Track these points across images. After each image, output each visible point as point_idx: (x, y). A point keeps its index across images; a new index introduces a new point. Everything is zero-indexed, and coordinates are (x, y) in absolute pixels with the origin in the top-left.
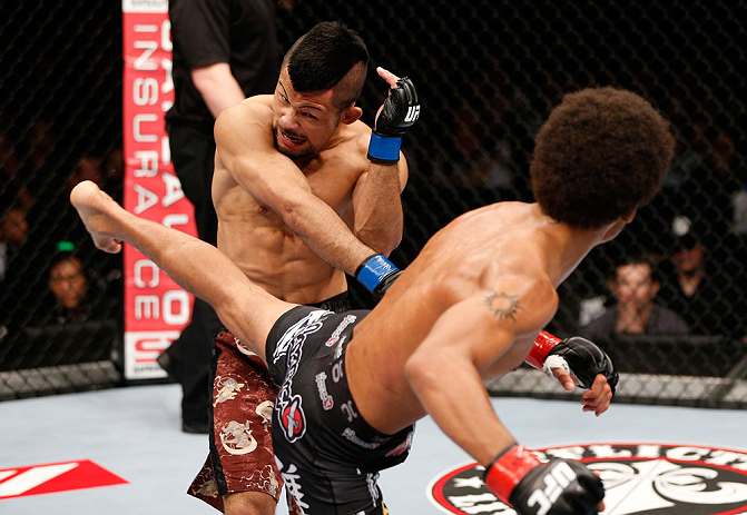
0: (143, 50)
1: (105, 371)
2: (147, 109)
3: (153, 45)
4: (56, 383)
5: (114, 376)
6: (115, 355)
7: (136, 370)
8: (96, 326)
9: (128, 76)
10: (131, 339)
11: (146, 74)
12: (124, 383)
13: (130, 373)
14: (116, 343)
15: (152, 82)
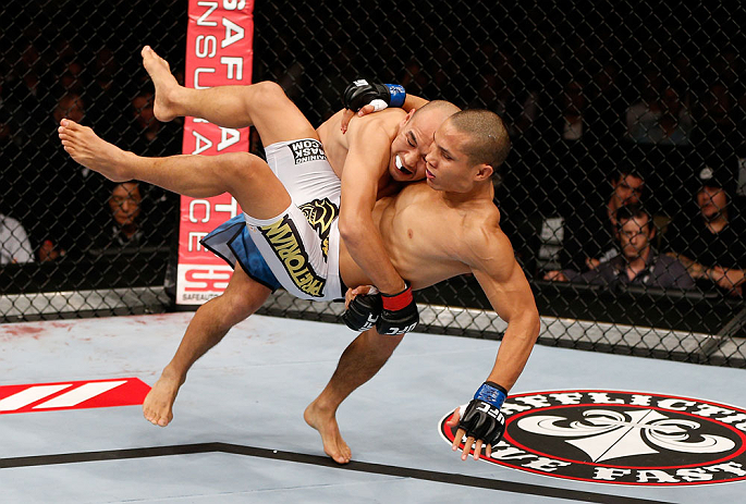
1: (158, 295)
2: (205, 62)
3: (215, 4)
5: (165, 300)
6: (167, 283)
7: (186, 297)
9: (190, 31)
10: (182, 269)
11: (207, 30)
12: (173, 308)
13: (180, 300)
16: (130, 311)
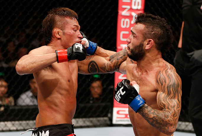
0: (125, 9)
1: (105, 121)
2: (125, 29)
3: (129, 7)
4: (88, 124)
5: (109, 122)
6: (109, 115)
7: (117, 121)
8: (104, 104)
9: (119, 17)
10: (115, 110)
11: (126, 17)
12: (111, 125)
13: (114, 122)
14: (110, 111)
15: (128, 20)
16: (95, 126)
